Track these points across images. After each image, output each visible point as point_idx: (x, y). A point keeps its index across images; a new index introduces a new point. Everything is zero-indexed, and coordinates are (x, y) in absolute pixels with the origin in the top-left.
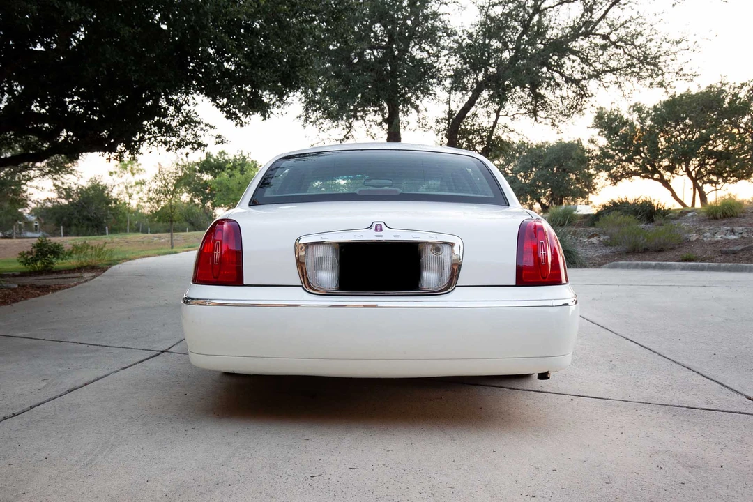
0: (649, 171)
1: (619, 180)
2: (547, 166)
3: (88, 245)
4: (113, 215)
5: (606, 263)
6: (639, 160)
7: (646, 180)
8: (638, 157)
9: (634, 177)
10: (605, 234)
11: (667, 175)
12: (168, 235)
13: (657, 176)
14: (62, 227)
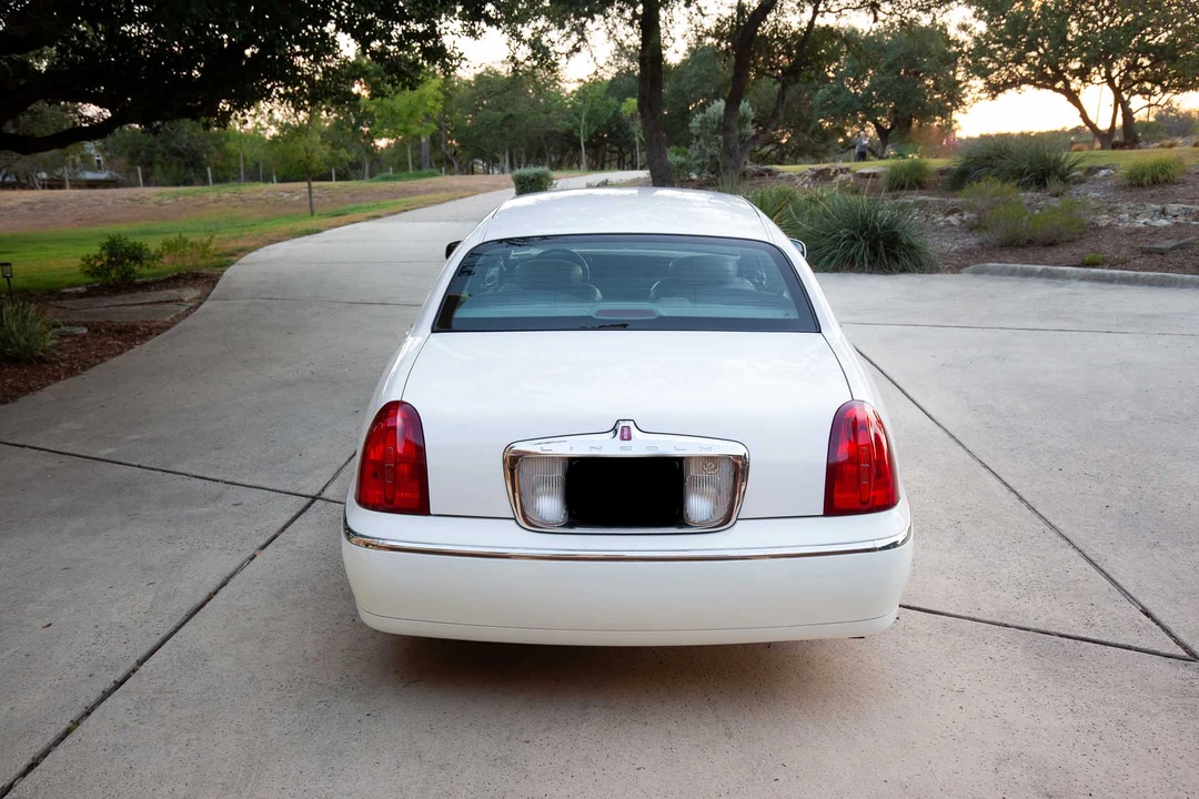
0: (1048, 77)
1: (1000, 91)
2: (889, 67)
3: (185, 241)
4: (217, 146)
5: (968, 265)
6: (1035, 59)
7: (1044, 91)
8: (1034, 54)
9: (1023, 86)
10: (971, 209)
11: (1075, 84)
13: (1059, 85)
14: (139, 169)
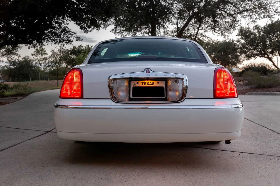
0: (262, 54)
1: (250, 58)
2: (219, 52)
3: (20, 85)
4: (33, 73)
5: (247, 93)
6: (259, 49)
7: (262, 58)
8: (258, 48)
9: (256, 56)
10: (246, 80)
11: (270, 56)
12: (56, 81)
13: (266, 56)
14: (11, 78)
